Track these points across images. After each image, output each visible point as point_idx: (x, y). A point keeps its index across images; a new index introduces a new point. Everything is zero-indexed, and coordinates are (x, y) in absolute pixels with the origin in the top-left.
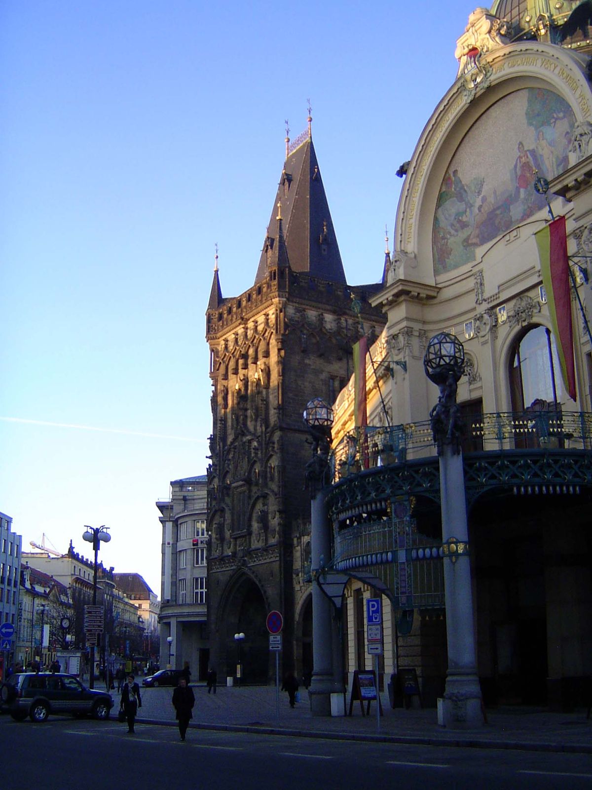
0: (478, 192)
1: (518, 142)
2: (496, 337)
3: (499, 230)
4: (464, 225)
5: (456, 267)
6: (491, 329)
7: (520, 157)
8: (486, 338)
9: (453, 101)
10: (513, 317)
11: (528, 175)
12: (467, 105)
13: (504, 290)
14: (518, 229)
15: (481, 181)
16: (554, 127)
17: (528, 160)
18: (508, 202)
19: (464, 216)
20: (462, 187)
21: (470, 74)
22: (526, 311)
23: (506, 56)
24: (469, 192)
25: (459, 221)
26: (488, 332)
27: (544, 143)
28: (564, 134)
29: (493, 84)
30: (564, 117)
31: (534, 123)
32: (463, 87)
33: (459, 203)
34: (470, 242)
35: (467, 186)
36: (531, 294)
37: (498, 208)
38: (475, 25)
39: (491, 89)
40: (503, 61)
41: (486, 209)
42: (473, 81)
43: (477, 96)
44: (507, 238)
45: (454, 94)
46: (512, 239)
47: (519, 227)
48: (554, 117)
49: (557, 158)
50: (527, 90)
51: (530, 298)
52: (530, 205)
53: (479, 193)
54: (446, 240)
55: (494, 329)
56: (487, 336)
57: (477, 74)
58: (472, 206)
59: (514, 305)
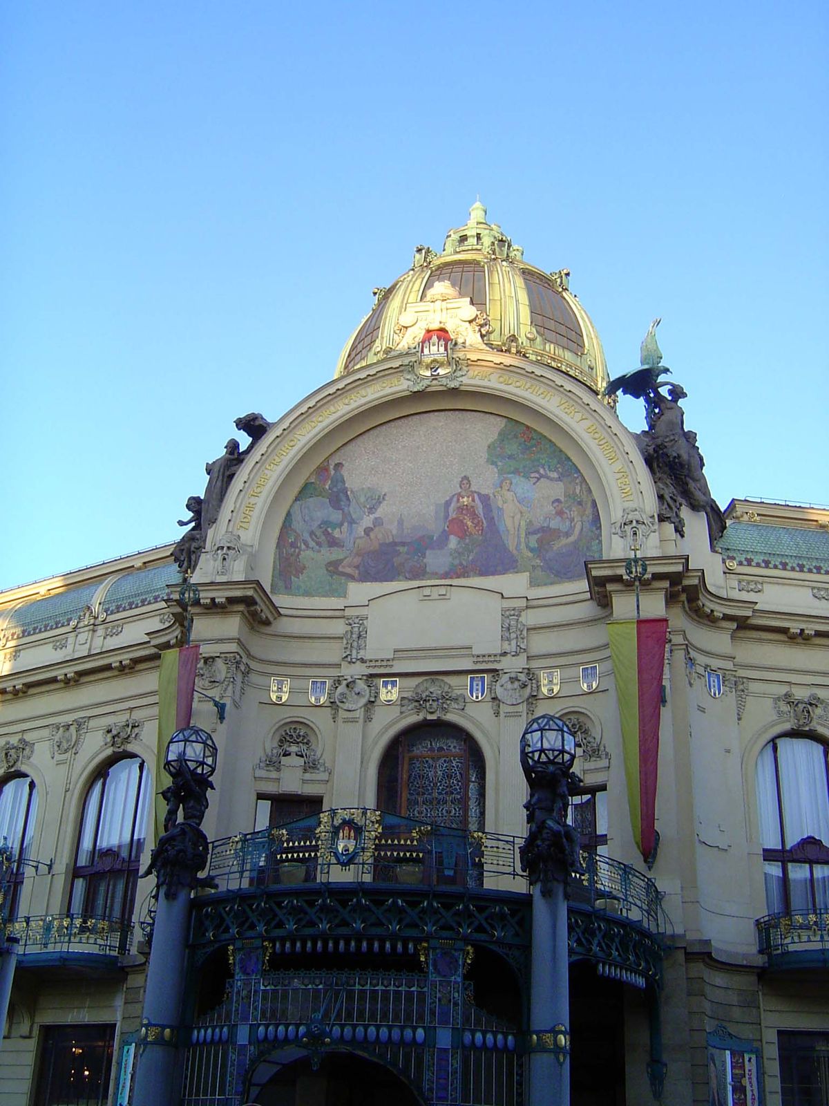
0: (370, 508)
1: (463, 475)
2: (370, 719)
3: (399, 574)
4: (334, 543)
5: (307, 594)
6: (365, 705)
7: (459, 495)
8: (357, 714)
9: (383, 376)
10: (409, 700)
11: (469, 523)
12: (407, 393)
13: (399, 659)
14: (449, 587)
15: (380, 496)
16: (534, 484)
17: (473, 504)
18: (423, 544)
19: (338, 530)
20: (345, 491)
21: (432, 359)
22: (441, 701)
23: (502, 366)
24: (353, 502)
25: (326, 533)
26: (361, 708)
27: (509, 495)
28: (552, 499)
29: (463, 388)
30: (559, 479)
31: (500, 464)
32: (411, 368)
33: (331, 509)
34: (340, 569)
35: (352, 491)
36: (452, 680)
37: (403, 544)
38: (448, 301)
39: (454, 392)
40: (492, 370)
41: (377, 535)
42: (431, 369)
43: (429, 389)
44: (427, 591)
45: (391, 368)
46: (435, 596)
47: (451, 585)
48: (538, 472)
49: (530, 523)
50: (505, 420)
51: (450, 686)
52: (464, 563)
53: (372, 510)
54: (297, 550)
55: (369, 706)
56: (359, 711)
57: (442, 365)
58: (352, 522)
59: (417, 686)
